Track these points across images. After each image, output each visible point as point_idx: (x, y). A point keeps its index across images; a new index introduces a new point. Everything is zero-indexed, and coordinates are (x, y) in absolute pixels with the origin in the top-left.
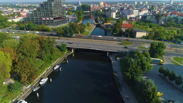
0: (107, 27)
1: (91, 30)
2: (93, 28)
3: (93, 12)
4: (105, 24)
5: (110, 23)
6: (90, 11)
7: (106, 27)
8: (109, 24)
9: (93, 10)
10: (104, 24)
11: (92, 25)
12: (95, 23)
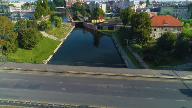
0: (99, 28)
1: (65, 35)
2: (68, 30)
3: (70, 8)
4: (93, 21)
5: (103, 20)
6: (65, 6)
7: (96, 27)
8: (100, 21)
9: (70, 6)
10: (91, 22)
11: (68, 24)
12: (73, 21)
